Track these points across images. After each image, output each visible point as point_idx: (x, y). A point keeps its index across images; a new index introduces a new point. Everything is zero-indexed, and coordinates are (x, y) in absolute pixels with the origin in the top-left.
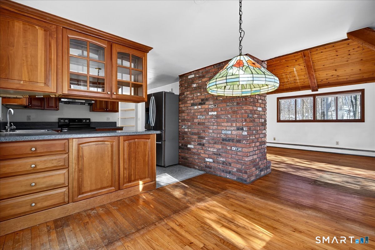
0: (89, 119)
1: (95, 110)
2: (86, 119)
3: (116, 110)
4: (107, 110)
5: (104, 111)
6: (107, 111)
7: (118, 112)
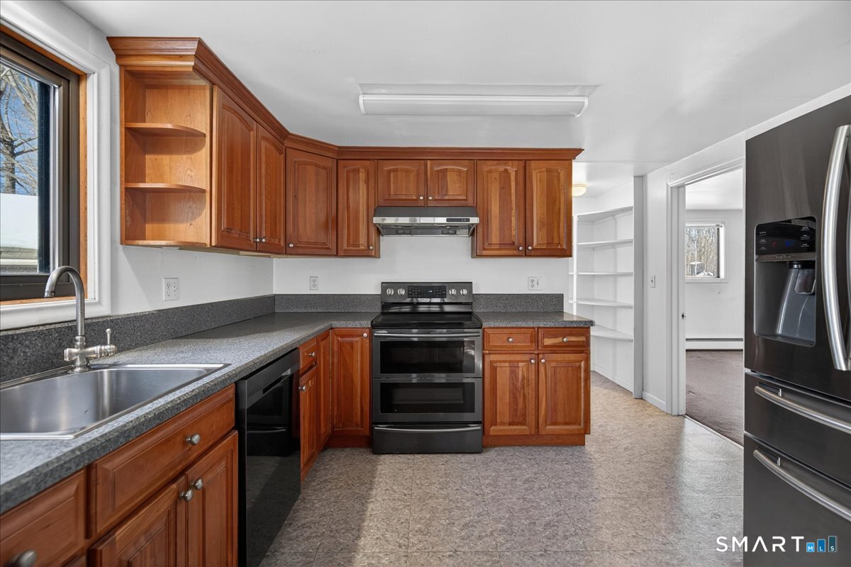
0: (468, 285)
1: (485, 253)
2: (459, 285)
3: (562, 250)
4: (526, 248)
5: (515, 252)
6: (526, 254)
7: (571, 256)
